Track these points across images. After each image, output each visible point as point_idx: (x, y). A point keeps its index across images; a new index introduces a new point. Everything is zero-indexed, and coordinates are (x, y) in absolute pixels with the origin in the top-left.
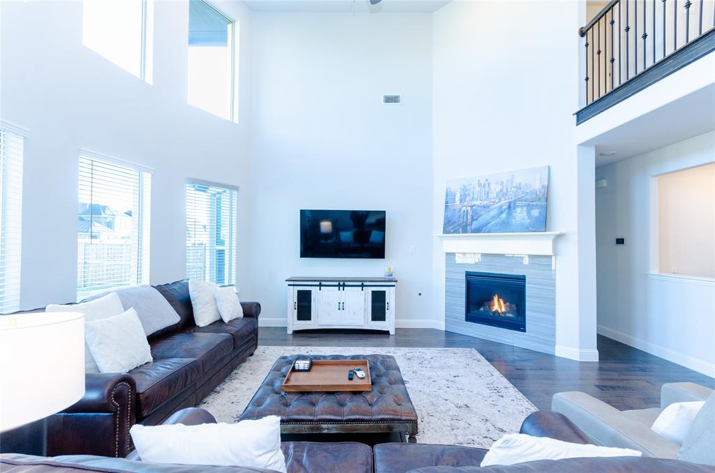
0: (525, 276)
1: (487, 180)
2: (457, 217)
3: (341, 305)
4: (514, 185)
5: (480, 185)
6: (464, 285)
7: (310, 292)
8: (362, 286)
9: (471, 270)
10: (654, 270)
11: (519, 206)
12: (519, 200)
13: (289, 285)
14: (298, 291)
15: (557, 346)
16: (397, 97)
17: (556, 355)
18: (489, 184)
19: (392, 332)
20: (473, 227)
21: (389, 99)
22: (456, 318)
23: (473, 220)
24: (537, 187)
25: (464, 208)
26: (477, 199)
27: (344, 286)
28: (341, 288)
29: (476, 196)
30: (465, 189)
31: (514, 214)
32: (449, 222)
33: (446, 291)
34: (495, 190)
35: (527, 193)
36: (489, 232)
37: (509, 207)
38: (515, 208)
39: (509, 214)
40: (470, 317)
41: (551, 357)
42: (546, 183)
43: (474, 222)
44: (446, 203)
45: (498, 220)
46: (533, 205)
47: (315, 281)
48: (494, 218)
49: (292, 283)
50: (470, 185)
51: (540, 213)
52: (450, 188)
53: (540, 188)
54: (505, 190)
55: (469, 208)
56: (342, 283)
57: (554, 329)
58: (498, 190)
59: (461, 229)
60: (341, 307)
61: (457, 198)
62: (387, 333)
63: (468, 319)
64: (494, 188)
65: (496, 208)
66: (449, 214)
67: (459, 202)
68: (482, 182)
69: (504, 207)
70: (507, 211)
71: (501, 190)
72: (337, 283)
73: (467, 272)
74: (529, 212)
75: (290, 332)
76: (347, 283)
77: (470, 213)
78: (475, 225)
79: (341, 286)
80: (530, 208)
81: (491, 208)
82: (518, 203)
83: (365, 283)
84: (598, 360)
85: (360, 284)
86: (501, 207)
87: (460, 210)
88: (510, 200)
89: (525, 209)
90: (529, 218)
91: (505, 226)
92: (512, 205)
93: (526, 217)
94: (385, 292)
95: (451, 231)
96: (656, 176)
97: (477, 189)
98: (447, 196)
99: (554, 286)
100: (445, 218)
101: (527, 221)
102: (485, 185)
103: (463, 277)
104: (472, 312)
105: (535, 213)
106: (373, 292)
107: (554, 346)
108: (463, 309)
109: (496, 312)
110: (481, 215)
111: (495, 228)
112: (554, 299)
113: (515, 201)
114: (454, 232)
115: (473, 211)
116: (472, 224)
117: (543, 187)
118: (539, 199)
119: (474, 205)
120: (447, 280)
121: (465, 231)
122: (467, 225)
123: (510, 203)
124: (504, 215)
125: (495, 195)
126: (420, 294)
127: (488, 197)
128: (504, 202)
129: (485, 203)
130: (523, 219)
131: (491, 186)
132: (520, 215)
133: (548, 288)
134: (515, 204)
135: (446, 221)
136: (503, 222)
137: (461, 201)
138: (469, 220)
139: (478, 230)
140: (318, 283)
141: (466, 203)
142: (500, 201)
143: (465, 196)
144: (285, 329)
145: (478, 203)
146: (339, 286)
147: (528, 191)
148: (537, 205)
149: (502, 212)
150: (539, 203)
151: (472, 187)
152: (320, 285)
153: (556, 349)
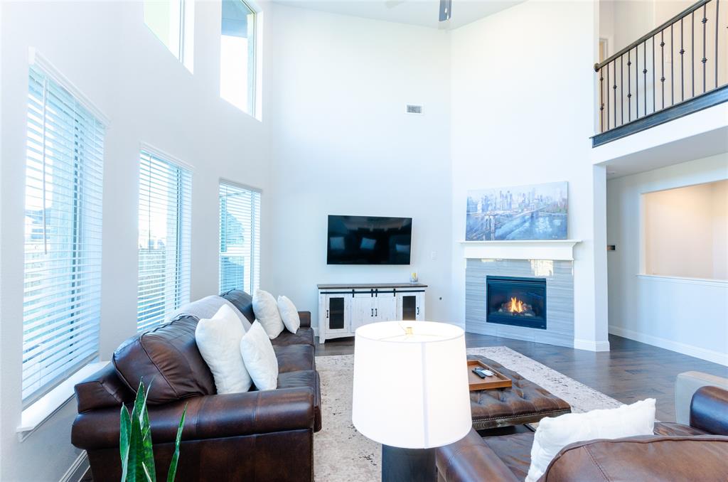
0: (546, 279)
1: (509, 192)
2: (480, 224)
3: (374, 311)
4: (536, 197)
5: (502, 196)
6: (484, 289)
8: (394, 292)
9: (492, 274)
10: (642, 272)
11: (541, 216)
12: (541, 210)
13: (321, 293)
14: (330, 299)
15: (575, 340)
16: (419, 107)
17: (575, 347)
18: (511, 195)
20: (497, 234)
21: (413, 109)
22: (477, 320)
23: (496, 228)
24: (557, 200)
25: (487, 217)
26: (499, 209)
27: (377, 292)
28: (374, 294)
29: (498, 206)
30: (486, 199)
31: (537, 224)
32: (471, 229)
33: (466, 295)
34: (517, 201)
35: (549, 205)
36: (513, 239)
37: (532, 217)
38: (537, 218)
39: (532, 223)
40: (490, 319)
41: (570, 349)
42: (566, 197)
43: (497, 231)
44: (468, 211)
45: (521, 229)
46: (554, 216)
47: (348, 288)
48: (517, 226)
49: (325, 291)
50: (492, 195)
51: (561, 223)
52: (471, 198)
53: (561, 201)
54: (527, 201)
55: (492, 217)
56: (374, 290)
57: (573, 325)
58: (520, 200)
59: (484, 237)
60: (374, 313)
61: (479, 207)
63: (488, 320)
64: (517, 200)
65: (519, 217)
66: (471, 222)
67: (481, 211)
68: (504, 193)
69: (527, 217)
70: (530, 221)
71: (523, 202)
72: (370, 290)
73: (487, 276)
74: (551, 222)
75: (322, 341)
76: (379, 290)
77: (493, 221)
78: (499, 232)
79: (374, 292)
80: (552, 218)
81: (514, 217)
82: (540, 214)
83: (397, 289)
84: (609, 350)
85: (392, 290)
86: (524, 217)
87: (482, 219)
88: (532, 211)
89: (547, 219)
90: (551, 227)
91: (529, 235)
92: (534, 215)
93: (549, 226)
94: (415, 297)
95: (475, 238)
96: (643, 194)
97: (499, 200)
98: (468, 205)
99: (573, 287)
100: (467, 226)
101: (550, 230)
102: (507, 197)
103: (485, 281)
104: (492, 313)
105: (557, 222)
106: (404, 297)
107: (573, 340)
108: (484, 311)
109: (515, 312)
110: (504, 224)
111: (519, 236)
112: (572, 299)
113: (537, 211)
114: (477, 239)
115: (496, 220)
116: (495, 232)
117: (564, 200)
118: (560, 210)
119: (497, 215)
120: (467, 284)
121: (488, 238)
122: (490, 233)
123: (532, 213)
124: (527, 224)
125: (518, 206)
126: (441, 299)
127: (510, 207)
128: (527, 212)
129: (508, 212)
130: (546, 228)
131: (513, 197)
132: (543, 225)
133: (568, 289)
134: (537, 215)
135: (469, 229)
136: (527, 230)
137: (483, 210)
138: (493, 228)
139: (502, 237)
140: (351, 290)
141: (488, 212)
142: (522, 210)
143: (488, 205)
144: (318, 338)
145: (500, 212)
146: (372, 292)
147: (549, 203)
148: (558, 216)
149: (525, 222)
150: (560, 214)
151: (494, 197)
152: (353, 292)
153: (575, 343)
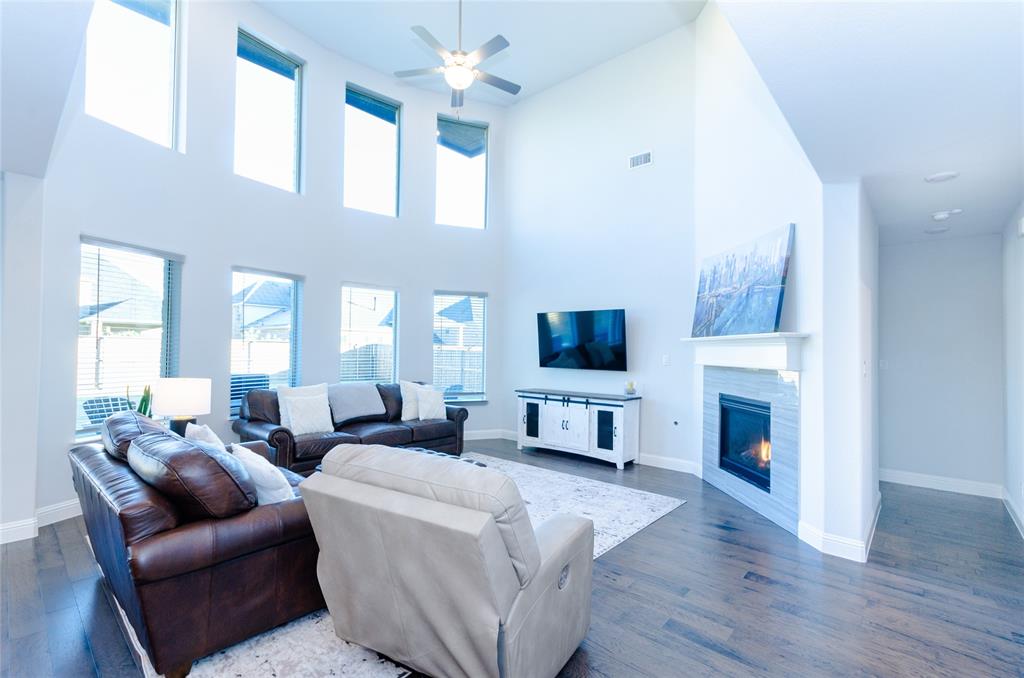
0: (770, 403)
1: (734, 256)
2: (705, 311)
3: (565, 423)
4: (756, 260)
5: (727, 263)
6: (717, 413)
7: (537, 405)
8: (587, 403)
9: (724, 391)
11: (756, 293)
12: (757, 283)
13: (519, 396)
14: (527, 403)
15: (800, 523)
17: (799, 537)
18: (735, 261)
19: (620, 466)
20: (715, 326)
22: (711, 462)
23: (715, 317)
24: (775, 261)
25: (711, 300)
26: (722, 285)
27: (569, 401)
28: (566, 404)
30: (714, 271)
31: (750, 306)
32: (698, 319)
33: (704, 422)
34: (739, 269)
35: (766, 271)
36: (728, 333)
37: (748, 295)
38: (752, 296)
39: (746, 306)
40: (725, 463)
43: (716, 320)
44: (699, 293)
45: (736, 315)
46: (768, 290)
47: (540, 393)
48: (733, 311)
49: (521, 394)
50: (719, 264)
52: (703, 271)
53: (779, 262)
54: (747, 269)
55: (715, 300)
56: (566, 398)
57: (798, 493)
58: (742, 268)
59: (705, 331)
60: (565, 426)
61: (708, 286)
62: (613, 466)
63: (722, 465)
64: (740, 266)
65: (737, 297)
66: (699, 309)
67: (708, 291)
68: (730, 258)
69: (743, 295)
70: (745, 301)
71: (744, 270)
72: (561, 398)
73: (720, 395)
74: (764, 301)
75: (520, 447)
76: (572, 399)
77: (715, 306)
78: (717, 323)
79: (566, 401)
80: (765, 294)
81: (732, 297)
83: (591, 401)
84: (866, 561)
85: (584, 400)
86: (741, 295)
87: (707, 303)
88: (750, 285)
89: (761, 296)
91: (741, 325)
92: (750, 291)
93: (762, 310)
94: (612, 413)
95: (698, 333)
97: (724, 270)
98: (700, 282)
99: (797, 421)
102: (732, 264)
103: (717, 402)
105: (770, 301)
106: (599, 412)
107: (797, 521)
108: (717, 449)
110: (723, 310)
111: (732, 328)
113: (754, 285)
114: (700, 335)
115: (717, 304)
116: (714, 322)
117: (782, 260)
118: (776, 280)
119: (719, 295)
120: (705, 405)
121: (710, 333)
122: (711, 324)
123: (749, 289)
124: (741, 308)
125: (738, 278)
126: (676, 423)
127: (732, 280)
128: (744, 287)
129: (728, 290)
131: (737, 264)
133: (794, 425)
134: (753, 290)
135: (695, 319)
136: (740, 318)
137: (710, 289)
139: (718, 332)
140: (543, 396)
141: (713, 292)
142: (741, 285)
143: (714, 280)
144: (515, 443)
145: (722, 291)
146: (564, 401)
147: (767, 268)
148: (772, 290)
149: (741, 303)
150: (775, 287)
151: (720, 267)
152: (546, 399)
153: (800, 527)
